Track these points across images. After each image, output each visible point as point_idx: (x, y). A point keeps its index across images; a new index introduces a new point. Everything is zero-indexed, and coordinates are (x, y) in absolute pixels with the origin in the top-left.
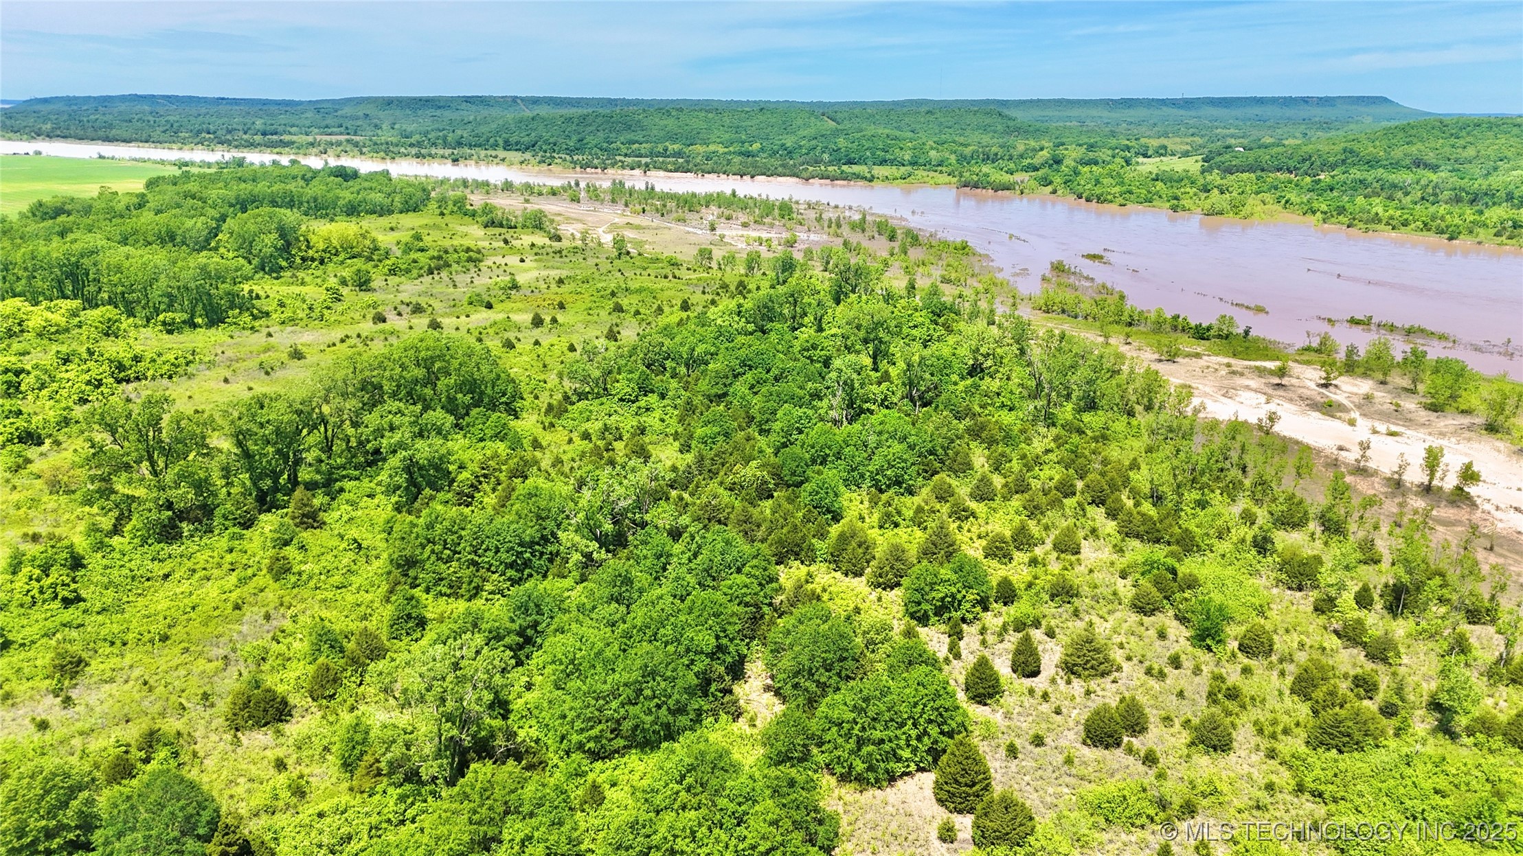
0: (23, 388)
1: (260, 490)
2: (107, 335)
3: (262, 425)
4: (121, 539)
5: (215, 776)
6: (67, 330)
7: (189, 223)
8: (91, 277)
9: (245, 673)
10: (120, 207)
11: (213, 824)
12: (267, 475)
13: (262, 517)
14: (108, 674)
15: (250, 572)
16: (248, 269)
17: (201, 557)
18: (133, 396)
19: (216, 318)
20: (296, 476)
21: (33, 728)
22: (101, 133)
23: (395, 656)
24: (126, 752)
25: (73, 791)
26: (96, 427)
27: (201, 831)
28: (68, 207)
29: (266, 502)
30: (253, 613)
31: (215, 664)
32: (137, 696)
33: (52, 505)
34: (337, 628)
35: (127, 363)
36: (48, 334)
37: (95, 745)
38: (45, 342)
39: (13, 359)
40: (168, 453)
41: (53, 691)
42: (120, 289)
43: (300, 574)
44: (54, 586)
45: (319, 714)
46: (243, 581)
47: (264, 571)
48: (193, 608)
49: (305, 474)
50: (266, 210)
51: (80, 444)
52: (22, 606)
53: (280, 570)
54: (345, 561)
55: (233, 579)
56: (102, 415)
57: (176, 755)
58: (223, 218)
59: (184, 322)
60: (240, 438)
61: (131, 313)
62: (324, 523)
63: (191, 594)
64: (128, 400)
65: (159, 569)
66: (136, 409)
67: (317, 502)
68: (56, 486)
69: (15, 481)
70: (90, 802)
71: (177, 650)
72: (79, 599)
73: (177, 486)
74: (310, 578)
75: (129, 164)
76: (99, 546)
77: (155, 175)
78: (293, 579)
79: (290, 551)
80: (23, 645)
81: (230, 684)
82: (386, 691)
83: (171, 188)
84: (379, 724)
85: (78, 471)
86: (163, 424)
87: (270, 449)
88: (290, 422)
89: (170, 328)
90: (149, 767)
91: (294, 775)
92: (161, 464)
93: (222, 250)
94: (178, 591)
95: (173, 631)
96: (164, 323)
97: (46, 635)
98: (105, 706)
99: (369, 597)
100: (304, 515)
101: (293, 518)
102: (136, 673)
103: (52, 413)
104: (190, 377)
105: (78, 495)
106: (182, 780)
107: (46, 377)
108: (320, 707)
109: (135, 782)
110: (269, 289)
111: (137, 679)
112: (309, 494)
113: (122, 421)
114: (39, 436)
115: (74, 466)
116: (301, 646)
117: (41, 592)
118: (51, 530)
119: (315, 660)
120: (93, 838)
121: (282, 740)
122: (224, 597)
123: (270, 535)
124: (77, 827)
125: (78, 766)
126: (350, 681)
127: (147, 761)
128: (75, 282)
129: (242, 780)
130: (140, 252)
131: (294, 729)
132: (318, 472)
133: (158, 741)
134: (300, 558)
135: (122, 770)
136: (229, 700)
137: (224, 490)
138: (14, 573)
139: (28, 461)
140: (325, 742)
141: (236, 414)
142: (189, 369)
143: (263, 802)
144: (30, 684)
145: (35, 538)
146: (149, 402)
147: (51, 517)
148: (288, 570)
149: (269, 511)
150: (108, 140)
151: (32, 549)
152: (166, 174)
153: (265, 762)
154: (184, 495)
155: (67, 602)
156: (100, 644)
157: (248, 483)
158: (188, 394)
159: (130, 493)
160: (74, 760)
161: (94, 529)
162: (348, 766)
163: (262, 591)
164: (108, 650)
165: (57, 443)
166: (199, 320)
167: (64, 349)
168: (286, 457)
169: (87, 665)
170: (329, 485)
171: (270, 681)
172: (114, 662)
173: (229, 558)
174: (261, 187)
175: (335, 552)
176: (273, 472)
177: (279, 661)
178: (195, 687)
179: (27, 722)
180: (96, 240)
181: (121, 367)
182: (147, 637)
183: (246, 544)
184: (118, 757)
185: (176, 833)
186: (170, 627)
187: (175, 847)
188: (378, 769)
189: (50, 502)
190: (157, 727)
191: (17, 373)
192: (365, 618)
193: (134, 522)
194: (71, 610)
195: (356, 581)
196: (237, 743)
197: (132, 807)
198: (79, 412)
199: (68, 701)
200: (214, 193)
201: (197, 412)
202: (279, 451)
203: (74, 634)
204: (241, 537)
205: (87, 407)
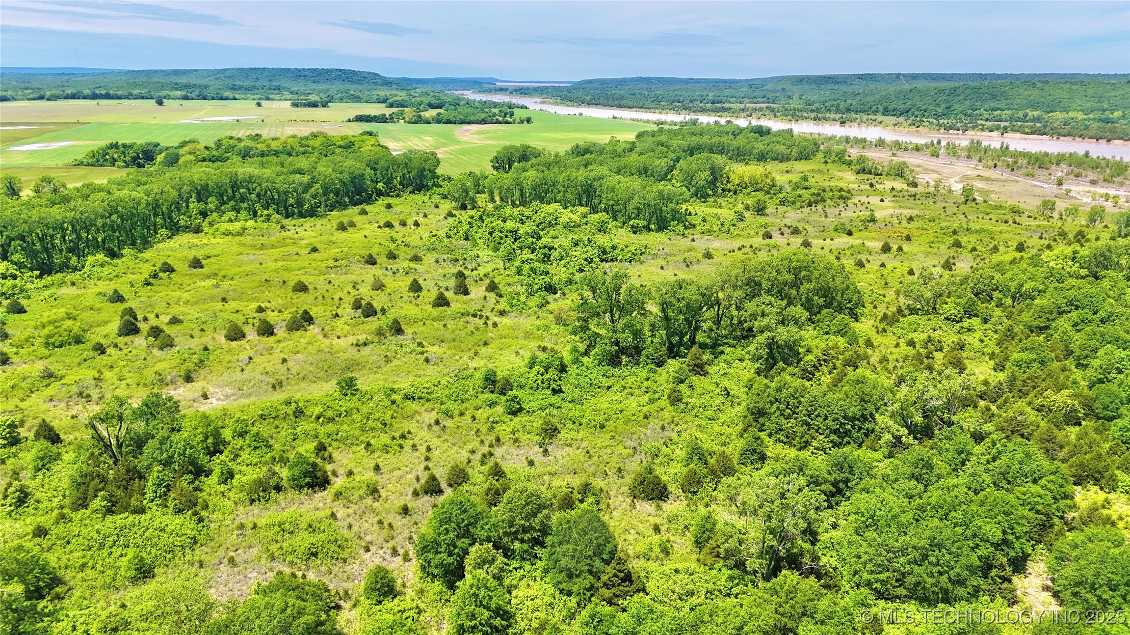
0: (552, 258)
1: (671, 343)
2: (600, 231)
3: (679, 300)
4: (588, 359)
5: (618, 524)
6: (579, 226)
7: (657, 162)
8: (598, 193)
9: (644, 462)
10: (620, 150)
11: (613, 553)
12: (677, 334)
13: (669, 361)
14: (569, 441)
15: (657, 396)
16: (687, 194)
17: (630, 380)
18: (608, 271)
19: (662, 226)
20: (694, 338)
21: (526, 464)
22: (617, 102)
23: (741, 476)
24: (572, 492)
25: (541, 507)
26: (585, 287)
27: (605, 557)
28: (591, 149)
29: (673, 352)
30: (654, 423)
31: (628, 450)
32: (582, 459)
33: (555, 331)
34: (705, 446)
35: (608, 250)
36: (570, 227)
37: (556, 483)
38: (567, 232)
39: (549, 240)
40: (621, 309)
41: (539, 444)
42: (611, 203)
43: (687, 404)
44: (549, 380)
45: (685, 502)
46: (652, 401)
47: (666, 397)
48: (621, 412)
49: (700, 337)
50: (705, 155)
51: (575, 296)
52: (531, 388)
53: (675, 399)
54: (717, 402)
55: (646, 398)
56: (589, 280)
57: (598, 502)
58: (678, 160)
59: (644, 227)
60: (664, 306)
61: (615, 219)
62: (707, 373)
63: (621, 402)
64: (605, 273)
65: (606, 382)
66: (608, 279)
67: (705, 358)
68: (559, 320)
69: (539, 313)
70: (548, 517)
71: (608, 436)
72: (561, 391)
73: (623, 332)
74: (693, 408)
75: (629, 122)
76: (576, 361)
77: (642, 130)
78: (682, 406)
79: (683, 387)
80: (528, 412)
81: (635, 466)
82: (731, 499)
83: (650, 138)
84: (723, 521)
85: (572, 313)
86: (622, 291)
87: (681, 317)
88: (696, 300)
89: (635, 230)
90: (582, 506)
91: (664, 539)
92: (617, 316)
93: (674, 181)
94: (614, 398)
95: (608, 423)
96: (632, 227)
97: (541, 409)
98: (565, 460)
99: (729, 430)
100: (695, 365)
101: (689, 366)
102: (584, 444)
103: (564, 275)
104: (642, 262)
105: (569, 328)
106: (599, 520)
107: (564, 253)
108: (687, 497)
109: (573, 513)
110: (698, 209)
111: (584, 449)
112: (701, 351)
113: (600, 286)
114: (555, 289)
115: (571, 309)
116: (680, 453)
117: (542, 383)
118: (553, 346)
119: (688, 464)
120: (546, 540)
121: (660, 512)
122: (639, 408)
123: (672, 374)
124: (539, 530)
125: (546, 494)
126: (708, 485)
127: (582, 501)
128: (588, 196)
129: (632, 531)
130: (626, 180)
131: (671, 507)
132: (709, 337)
133: (590, 491)
134: (688, 393)
135: (568, 503)
136: (633, 476)
137: (650, 339)
138: (531, 368)
139: (548, 303)
140: (686, 523)
141: (664, 291)
142: (642, 258)
143: (643, 550)
144: (528, 436)
145: (544, 349)
146: (616, 276)
147: (554, 338)
148: (680, 400)
149: (674, 357)
150: (620, 106)
151: (542, 356)
152: (649, 129)
153: (648, 524)
154: (626, 338)
155: (555, 392)
156: (568, 421)
157: (664, 337)
158: (639, 273)
159: (597, 331)
160: (543, 489)
161: (575, 350)
162: (699, 543)
163: (662, 410)
164: (571, 426)
165: (564, 294)
166: (652, 226)
167: (576, 237)
168: (690, 324)
169: (559, 432)
170: (714, 347)
171: (658, 471)
172: (573, 434)
173: (646, 384)
174: (705, 140)
175: (711, 394)
176: (681, 332)
177: (666, 460)
178: (614, 463)
179: (524, 458)
180: (603, 170)
181: (604, 252)
182: (593, 423)
183: (657, 377)
184: (567, 494)
185: (591, 553)
186: (606, 420)
187: (588, 561)
188: (718, 552)
189: (555, 328)
190: (590, 481)
191: (550, 249)
192: (724, 444)
193: (596, 350)
194: (556, 397)
195: (723, 417)
196: (633, 506)
197: (570, 528)
198: (578, 277)
199: (546, 451)
200: (675, 143)
201: (642, 286)
202: (686, 319)
203: (555, 412)
204: (655, 372)
205: (583, 273)
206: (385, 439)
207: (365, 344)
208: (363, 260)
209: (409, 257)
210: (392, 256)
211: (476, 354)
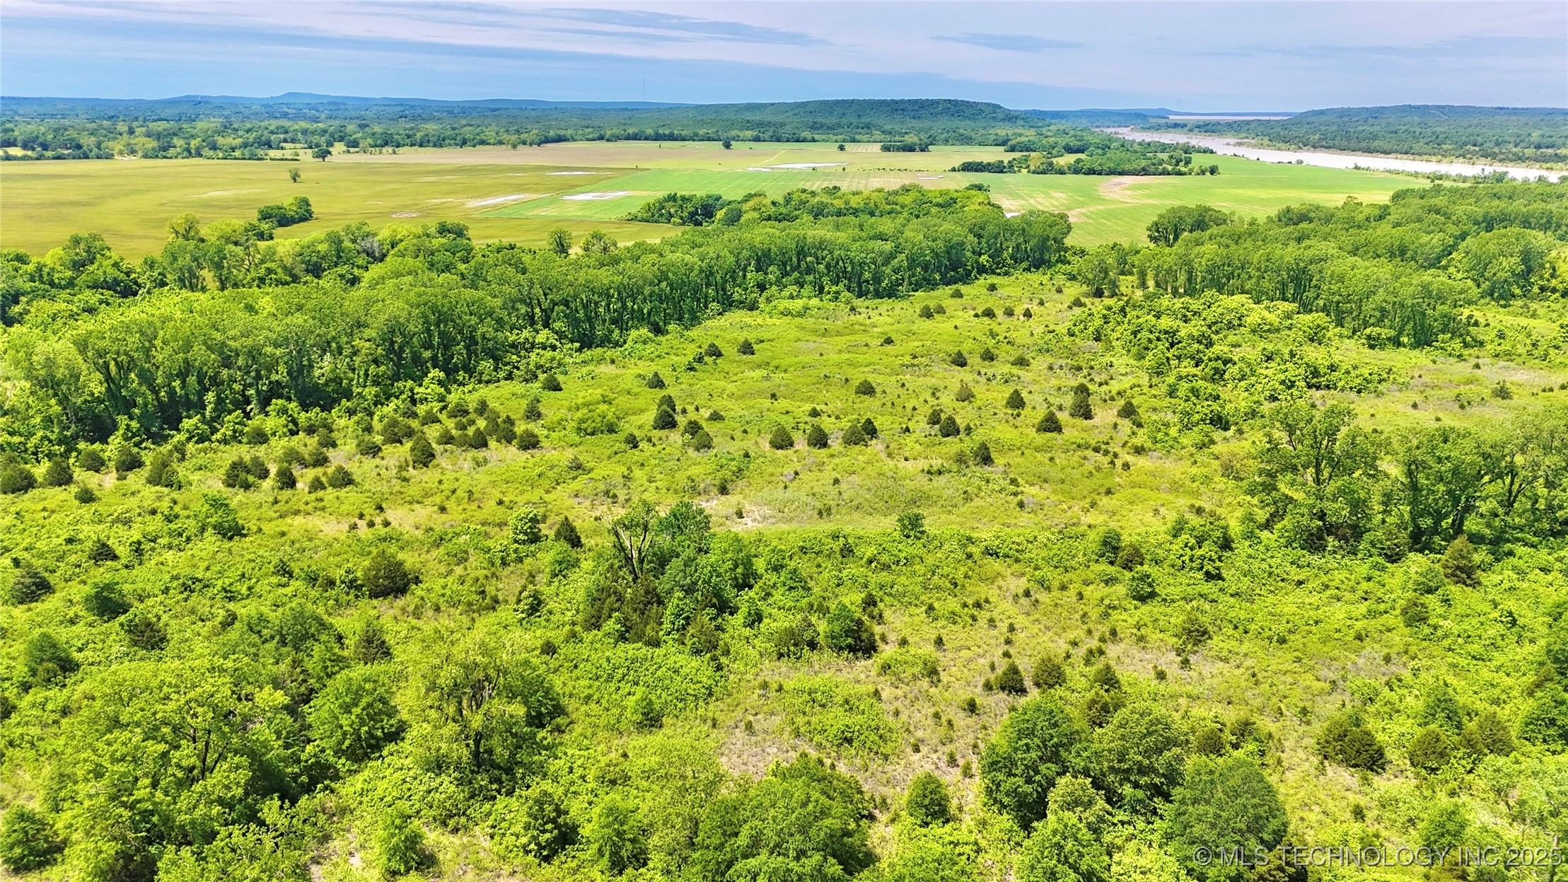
0: (1226, 376)
1: (1417, 527)
2: (1312, 340)
3: (1440, 460)
4: (1270, 535)
5: (1292, 791)
6: (1278, 330)
7: (1425, 238)
8: (1314, 282)
9: (1349, 706)
10: (1361, 217)
11: (1279, 835)
12: (1430, 514)
13: (1411, 555)
14: (1225, 653)
15: (1382, 607)
16: (1475, 292)
17: (1338, 576)
18: (1318, 403)
19: (1423, 339)
20: (1461, 523)
21: (1153, 675)
22: (1364, 144)
23: (1522, 759)
24: (1221, 730)
25: (1170, 743)
26: (1278, 424)
27: (1266, 837)
28: (1312, 215)
29: (1419, 541)
30: (1373, 650)
31: (1322, 684)
32: (1244, 684)
33: (1221, 486)
34: (1461, 700)
35: (1322, 370)
36: (1261, 331)
37: (1197, 711)
38: (1256, 338)
39: (1226, 349)
40: (1335, 465)
41: (1177, 650)
42: (1336, 298)
43: (1435, 628)
44: (1203, 558)
45: (1414, 782)
46: (1372, 614)
47: (1398, 612)
48: (1316, 622)
49: (1472, 524)
50: (1515, 230)
51: (1259, 436)
52: (1173, 566)
53: (1415, 616)
54: (1492, 632)
55: (1363, 608)
56: (1286, 415)
57: (1262, 753)
58: (1463, 236)
59: (1389, 339)
60: (1412, 468)
61: (1340, 323)
62: (1479, 583)
63: (1318, 608)
64: (1313, 406)
65: (1295, 573)
66: (1318, 416)
67: (1477, 558)
68: (1229, 470)
69: (1198, 457)
70: (1179, 759)
71: (1290, 656)
72: (1219, 577)
73: (1335, 499)
74: (1446, 636)
75: (1382, 176)
76: (1249, 535)
77: (1404, 187)
78: (1427, 630)
79: (1432, 601)
80: (1165, 600)
81: (1331, 710)
82: (1499, 791)
83: (1417, 201)
84: (1478, 824)
85: (1251, 462)
86: (1340, 436)
87: (1442, 488)
88: (1473, 464)
89: (1373, 343)
90: (1236, 753)
91: (1371, 831)
92: (1326, 474)
93: (1451, 270)
94: (1307, 600)
95: (1292, 637)
96: (1369, 337)
97: (1184, 598)
98: (1215, 680)
99: (1509, 681)
100: (1458, 568)
101: (1445, 567)
102: (1249, 662)
103: (1243, 404)
104: (1379, 395)
105: (1244, 484)
106: (1261, 780)
107: (1248, 370)
108: (1418, 774)
109: (1220, 760)
110: (1491, 316)
111: (1248, 669)
112: (1471, 546)
113: (1302, 424)
114: (1227, 423)
115: (1249, 456)
116: (1414, 703)
117: (1191, 560)
118: (1214, 508)
119: (1426, 724)
120: (1173, 792)
121: (1366, 789)
122: (1349, 622)
123: (1415, 577)
124: (1163, 775)
125: (1180, 725)
126: (1458, 762)
127: (1236, 746)
128: (1298, 286)
129: (1316, 808)
130: (1367, 264)
131: (1384, 784)
132: (1489, 526)
133: (1250, 733)
134: (1440, 611)
135: (1213, 745)
136: (1326, 725)
137: (1380, 516)
138: (1175, 536)
139: (1212, 442)
140: (1412, 814)
141: (1415, 442)
142: (1381, 387)
143: (1330, 840)
144: (1161, 635)
145: (1199, 511)
146: (1332, 412)
147: (1217, 496)
148: (1424, 620)
149: (1421, 551)
150: (1368, 151)
151: (1195, 520)
152: (1416, 187)
153: (1344, 803)
154: (1339, 511)
155: (1209, 576)
156: (1226, 623)
157: (1407, 516)
158: (1372, 411)
159: (1290, 494)
160: (1177, 716)
161: (1249, 518)
163: (1389, 630)
164: (1231, 632)
165: (1240, 432)
166: (1405, 340)
167: (1270, 347)
168: (1456, 500)
169: (1210, 638)
170: (1498, 544)
171: (1372, 724)
172: (1233, 644)
173: (1365, 586)
174: (1518, 206)
175: (1482, 619)
176: (1438, 512)
177: (1386, 709)
178: (1297, 698)
179: (1150, 666)
180: (1330, 248)
181: (1316, 373)
182: (1267, 633)
183: (1386, 578)
184: (1212, 731)
185: (1243, 826)
186: (1290, 632)
187: (1238, 838)
188: (1464, 871)
189: (1220, 482)
190: (1253, 720)
191: (1225, 362)
192: (1496, 702)
193: (1285, 522)
194: (1210, 584)
195: (1499, 658)
196: (1322, 771)
197: (1212, 782)
198: (1267, 407)
199: (1186, 663)
200: (1461, 209)
201: (1375, 431)
202: (1450, 492)
203: (1207, 606)
204: (1383, 569)
205: (1277, 403)
206: (953, 604)
207: (940, 473)
208: (950, 359)
209: (1012, 359)
210: (989, 356)
211: (1093, 505)
